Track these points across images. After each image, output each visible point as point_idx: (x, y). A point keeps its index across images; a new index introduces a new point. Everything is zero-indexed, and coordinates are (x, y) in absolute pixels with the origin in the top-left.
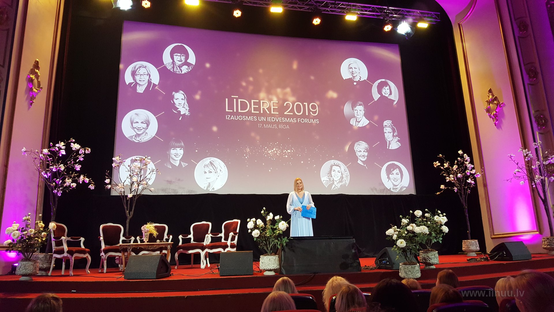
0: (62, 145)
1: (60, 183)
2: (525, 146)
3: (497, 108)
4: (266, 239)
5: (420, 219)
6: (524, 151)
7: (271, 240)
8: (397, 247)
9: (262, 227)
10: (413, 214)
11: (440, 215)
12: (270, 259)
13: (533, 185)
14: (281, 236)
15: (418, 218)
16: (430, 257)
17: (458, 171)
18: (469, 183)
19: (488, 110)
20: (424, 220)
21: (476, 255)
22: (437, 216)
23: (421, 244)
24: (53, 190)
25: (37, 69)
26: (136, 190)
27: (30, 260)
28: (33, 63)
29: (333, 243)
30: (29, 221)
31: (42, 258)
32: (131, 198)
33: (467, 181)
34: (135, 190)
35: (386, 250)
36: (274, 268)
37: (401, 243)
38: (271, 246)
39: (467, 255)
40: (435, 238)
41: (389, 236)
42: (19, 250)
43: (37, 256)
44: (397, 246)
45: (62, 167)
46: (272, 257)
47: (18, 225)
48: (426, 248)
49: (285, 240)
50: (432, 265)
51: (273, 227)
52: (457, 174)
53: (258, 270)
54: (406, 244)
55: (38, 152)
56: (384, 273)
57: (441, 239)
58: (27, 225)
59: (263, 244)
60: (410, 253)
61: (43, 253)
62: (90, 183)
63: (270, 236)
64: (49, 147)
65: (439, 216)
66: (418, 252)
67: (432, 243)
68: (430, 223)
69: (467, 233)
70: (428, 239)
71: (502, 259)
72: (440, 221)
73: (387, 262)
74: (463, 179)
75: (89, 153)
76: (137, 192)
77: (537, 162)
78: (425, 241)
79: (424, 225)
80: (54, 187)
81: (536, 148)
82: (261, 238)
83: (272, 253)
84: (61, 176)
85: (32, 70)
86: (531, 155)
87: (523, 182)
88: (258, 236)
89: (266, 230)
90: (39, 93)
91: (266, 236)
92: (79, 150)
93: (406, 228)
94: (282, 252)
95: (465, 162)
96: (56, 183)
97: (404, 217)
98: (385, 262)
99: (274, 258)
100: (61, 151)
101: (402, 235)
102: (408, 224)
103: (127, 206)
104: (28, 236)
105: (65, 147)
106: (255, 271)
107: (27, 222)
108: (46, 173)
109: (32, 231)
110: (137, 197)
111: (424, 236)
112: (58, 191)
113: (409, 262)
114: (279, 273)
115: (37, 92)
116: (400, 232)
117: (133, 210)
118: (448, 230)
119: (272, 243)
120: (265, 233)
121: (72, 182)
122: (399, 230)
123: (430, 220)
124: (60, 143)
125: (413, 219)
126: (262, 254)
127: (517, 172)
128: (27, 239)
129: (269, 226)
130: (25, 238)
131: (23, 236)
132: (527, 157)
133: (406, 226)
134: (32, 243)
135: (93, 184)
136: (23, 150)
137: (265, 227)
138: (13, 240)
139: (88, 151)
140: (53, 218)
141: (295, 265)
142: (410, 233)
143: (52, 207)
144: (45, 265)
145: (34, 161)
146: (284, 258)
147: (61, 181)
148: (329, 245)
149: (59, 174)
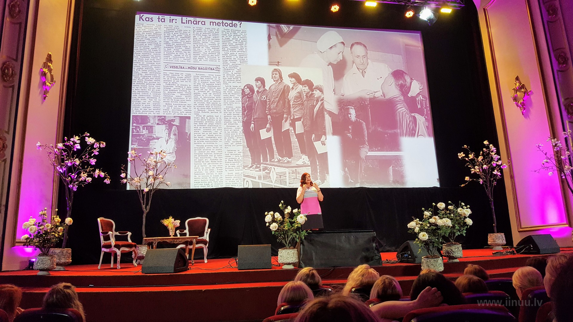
0: (76, 139)
1: (75, 178)
2: (554, 135)
3: (524, 96)
4: (285, 232)
5: (443, 212)
6: (553, 140)
7: (289, 234)
9: (280, 221)
10: (436, 206)
11: (464, 207)
12: (288, 253)
13: (562, 176)
14: (300, 230)
15: (441, 210)
16: (453, 250)
17: (483, 163)
18: (495, 174)
19: (515, 99)
20: (447, 212)
21: (502, 249)
22: (460, 208)
23: (444, 237)
24: (68, 185)
25: (50, 63)
26: (152, 184)
27: (47, 255)
28: (46, 56)
29: (353, 236)
30: (45, 215)
31: (59, 253)
32: (147, 192)
33: (493, 172)
35: (408, 243)
36: (292, 262)
37: (423, 236)
38: (289, 239)
39: (493, 249)
40: (459, 231)
41: (411, 229)
42: (36, 245)
43: (54, 251)
44: (419, 239)
45: (77, 162)
46: (291, 250)
47: (35, 220)
48: (450, 241)
49: (304, 233)
50: (456, 258)
51: (291, 221)
52: (483, 165)
53: (276, 263)
54: (429, 237)
55: (53, 147)
56: (406, 267)
57: (465, 232)
58: (43, 219)
59: (282, 237)
60: (432, 246)
61: (59, 248)
62: (105, 178)
63: (288, 229)
64: (64, 141)
66: (441, 245)
67: (455, 236)
68: (454, 216)
69: (493, 227)
70: (451, 232)
71: (528, 252)
72: (464, 213)
73: (410, 255)
74: (489, 171)
75: (104, 147)
76: (153, 187)
77: (567, 152)
78: (448, 234)
79: (447, 217)
80: (70, 182)
81: (566, 137)
82: (279, 232)
83: (290, 247)
84: (76, 171)
85: (44, 63)
86: (561, 145)
87: (552, 173)
88: (276, 229)
89: (284, 223)
90: (52, 87)
91: (284, 229)
92: (93, 144)
93: (428, 221)
94: (301, 246)
95: (491, 153)
96: (71, 178)
97: (427, 209)
98: (407, 255)
99: (293, 251)
100: (76, 145)
101: (424, 228)
102: (431, 217)
103: (143, 200)
104: (45, 231)
105: (80, 141)
106: (273, 265)
107: (43, 217)
108: (61, 168)
109: (48, 226)
110: (153, 191)
111: (447, 228)
112: (73, 186)
113: (431, 255)
114: (297, 266)
115: (50, 86)
116: (422, 224)
117: (149, 204)
118: (472, 223)
119: (291, 237)
120: (284, 226)
121: (88, 177)
122: (421, 223)
123: (453, 212)
124: (75, 137)
125: (436, 211)
126: (281, 248)
127: (545, 163)
128: (44, 234)
129: (287, 219)
130: (41, 233)
131: (39, 231)
132: (556, 147)
133: (429, 219)
134: (48, 237)
135: (108, 178)
136: (37, 144)
137: (283, 220)
138: (30, 235)
139: (103, 145)
140: (69, 213)
141: (314, 258)
142: (433, 226)
143: (68, 202)
144: (62, 261)
145: (49, 156)
146: (303, 251)
147: (76, 176)
148: (349, 240)
149: (75, 168)
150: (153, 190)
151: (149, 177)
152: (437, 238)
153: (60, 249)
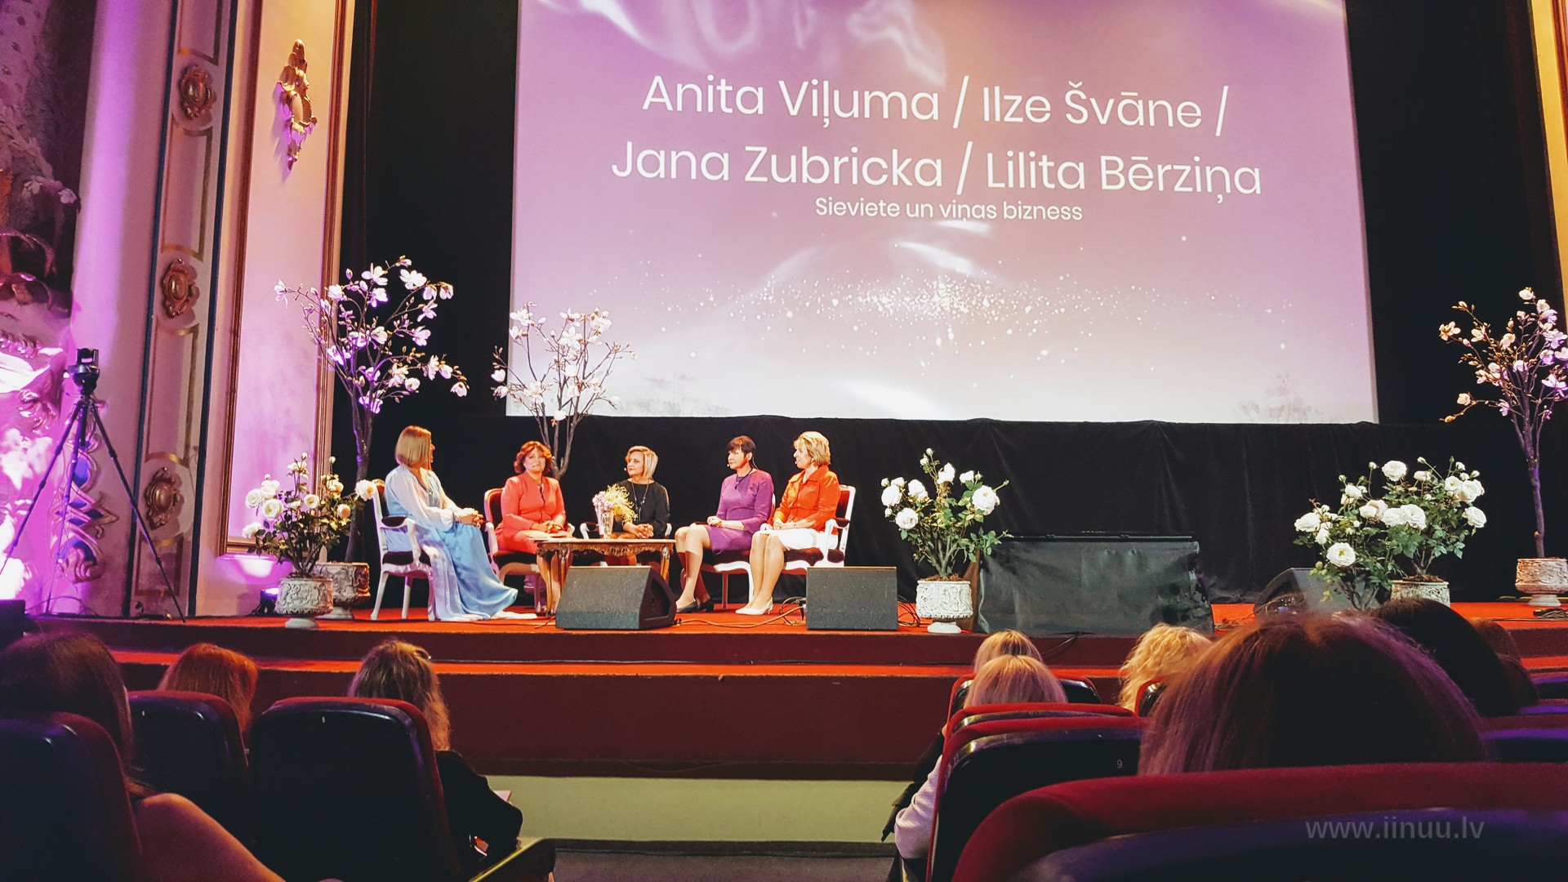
0: (376, 274)
1: (376, 379)
4: (935, 535)
5: (1399, 488)
7: (949, 540)
8: (1326, 566)
9: (923, 504)
10: (1379, 472)
11: (1462, 475)
12: (945, 591)
14: (978, 530)
15: (1393, 483)
17: (1515, 353)
18: (1549, 387)
20: (1410, 489)
22: (1453, 477)
23: (1401, 560)
24: (358, 396)
25: (300, 69)
26: (575, 402)
27: (309, 576)
28: (290, 51)
29: (1133, 552)
30: (304, 474)
31: (339, 573)
32: (560, 421)
33: (1544, 382)
34: (571, 399)
35: (1292, 573)
36: (956, 615)
37: (1341, 553)
38: (948, 554)
39: (1533, 602)
40: (1444, 541)
41: (1304, 533)
42: (281, 551)
43: (324, 568)
44: (1324, 560)
45: (382, 335)
46: (953, 584)
47: (276, 483)
48: (1414, 573)
49: (991, 539)
51: (954, 504)
52: (1512, 360)
53: (908, 619)
54: (1357, 556)
55: (317, 294)
57: (1462, 546)
58: (299, 484)
59: (927, 548)
60: (1364, 584)
61: (338, 561)
62: (454, 380)
63: (946, 526)
64: (343, 281)
65: (1460, 479)
66: (1389, 581)
67: (1432, 557)
68: (1432, 499)
69: (1534, 538)
70: (1420, 547)
72: (1462, 494)
74: (1529, 376)
75: (450, 297)
76: (576, 408)
78: (1411, 551)
79: (1410, 503)
80: (363, 388)
82: (920, 533)
83: (950, 575)
84: (377, 361)
85: (287, 69)
88: (914, 525)
89: (936, 510)
90: (308, 135)
91: (934, 527)
92: (421, 290)
93: (1356, 512)
94: (981, 574)
95: (1540, 325)
96: (365, 378)
97: (1352, 479)
99: (959, 587)
100: (376, 291)
101: (1344, 531)
102: (1362, 502)
104: (302, 513)
105: (386, 280)
106: (901, 622)
107: (299, 478)
108: (339, 351)
109: (311, 502)
110: (577, 420)
111: (1411, 534)
112: (372, 400)
114: (971, 629)
115: (303, 131)
116: (1339, 522)
117: (567, 453)
118: (1485, 521)
119: (954, 547)
120: (933, 518)
121: (408, 376)
122: (1334, 516)
123: (1430, 490)
124: (374, 268)
125: (1378, 487)
126: (924, 577)
128: (301, 521)
129: (943, 500)
130: (294, 520)
131: (289, 513)
133: (1357, 507)
134: (312, 530)
135: (462, 381)
136: (277, 287)
137: (932, 503)
138: (266, 524)
139: (447, 292)
140: (361, 470)
141: (1017, 609)
142: (1369, 525)
143: (360, 442)
144: (345, 594)
145: (307, 318)
146: (986, 588)
147: (378, 374)
148: (1119, 559)
149: (374, 353)
150: (575, 418)
151: (565, 382)
152: (1378, 561)
153: (342, 563)
